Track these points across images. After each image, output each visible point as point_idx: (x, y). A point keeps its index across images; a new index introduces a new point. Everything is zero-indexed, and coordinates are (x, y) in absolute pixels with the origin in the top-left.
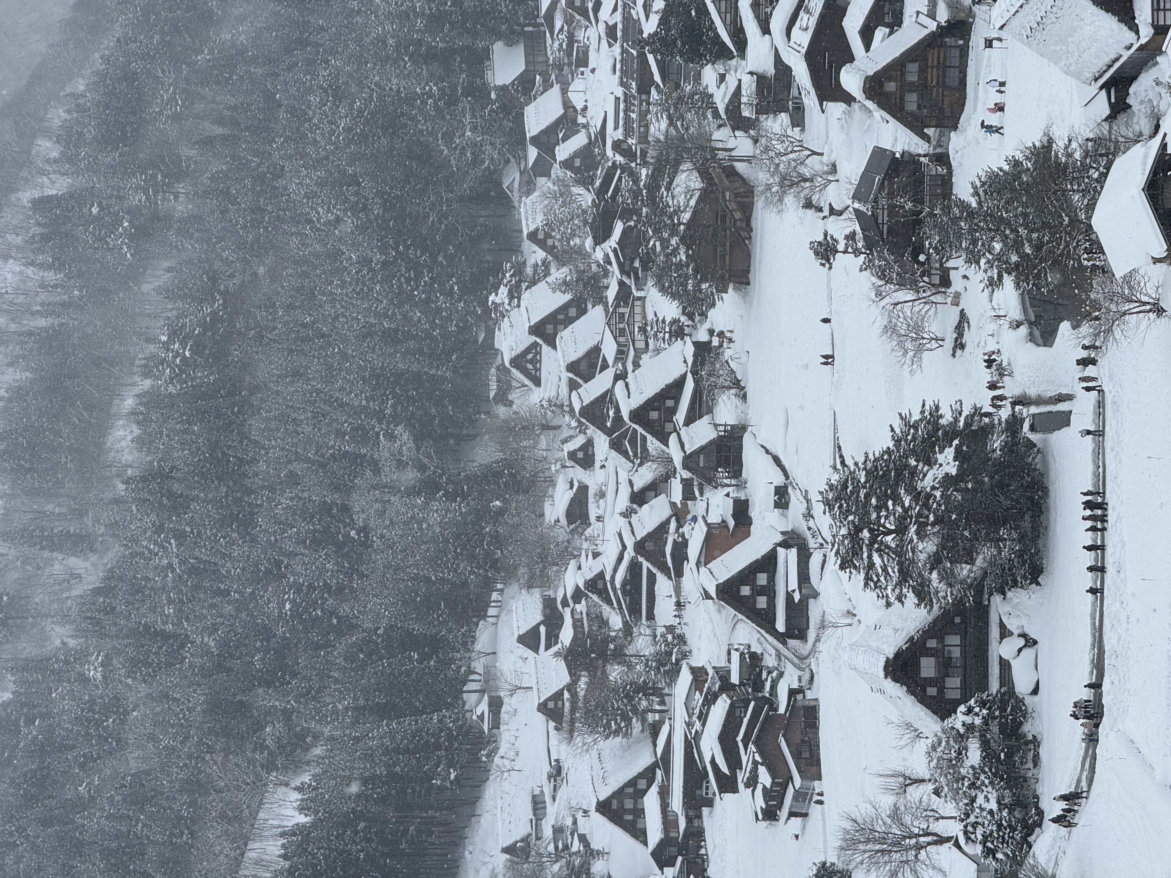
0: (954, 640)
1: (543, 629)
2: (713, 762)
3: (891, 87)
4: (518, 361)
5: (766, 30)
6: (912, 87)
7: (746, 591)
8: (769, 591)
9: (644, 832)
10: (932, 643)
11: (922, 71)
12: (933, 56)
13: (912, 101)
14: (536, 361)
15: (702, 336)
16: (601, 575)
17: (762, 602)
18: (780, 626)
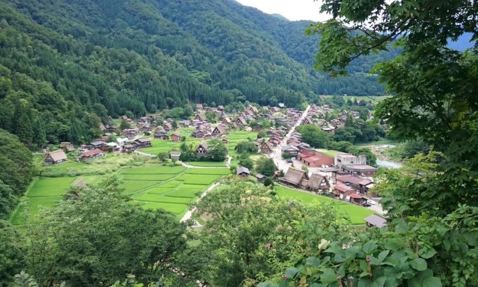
3: (265, 145)
7: (216, 130)
9: (195, 120)
10: (203, 149)
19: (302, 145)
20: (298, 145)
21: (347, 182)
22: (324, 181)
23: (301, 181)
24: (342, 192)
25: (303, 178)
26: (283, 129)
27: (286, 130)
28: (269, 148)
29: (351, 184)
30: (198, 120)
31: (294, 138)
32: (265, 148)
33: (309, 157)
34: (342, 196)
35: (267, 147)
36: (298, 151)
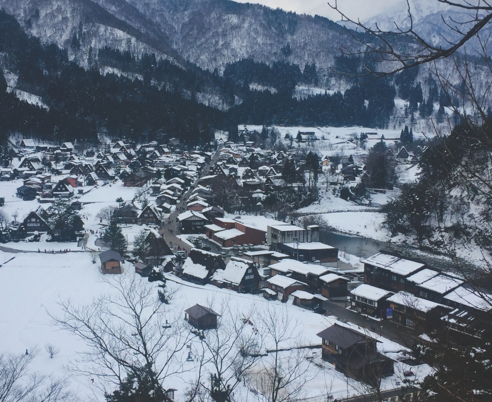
0: (39, 225)
1: (66, 148)
2: (30, 180)
3: (149, 211)
4: (118, 144)
5: (168, 189)
6: (149, 215)
7: (61, 186)
8: (61, 191)
9: (22, 167)
10: (38, 221)
11: (151, 217)
12: (154, 219)
13: (146, 215)
14: (118, 147)
15: (116, 177)
16: (74, 159)
17: (59, 189)
18: (54, 193)
20: (204, 211)
21: (289, 272)
22: (250, 271)
23: (212, 272)
26: (179, 183)
28: (154, 217)
29: (295, 275)
30: (27, 168)
32: (148, 217)
33: (224, 230)
34: (281, 296)
35: (151, 215)
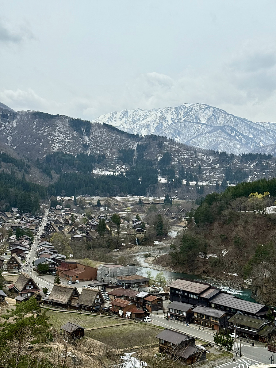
3: (13, 260)
13: (11, 262)
19: (58, 256)
20: (51, 257)
21: (122, 296)
22: (98, 297)
23: (70, 300)
24: (122, 308)
25: (72, 296)
26: (27, 239)
27: (30, 240)
28: (17, 263)
29: (126, 298)
31: (44, 248)
33: (69, 270)
34: (121, 313)
35: (15, 262)
36: (54, 264)
